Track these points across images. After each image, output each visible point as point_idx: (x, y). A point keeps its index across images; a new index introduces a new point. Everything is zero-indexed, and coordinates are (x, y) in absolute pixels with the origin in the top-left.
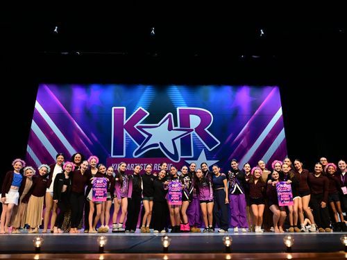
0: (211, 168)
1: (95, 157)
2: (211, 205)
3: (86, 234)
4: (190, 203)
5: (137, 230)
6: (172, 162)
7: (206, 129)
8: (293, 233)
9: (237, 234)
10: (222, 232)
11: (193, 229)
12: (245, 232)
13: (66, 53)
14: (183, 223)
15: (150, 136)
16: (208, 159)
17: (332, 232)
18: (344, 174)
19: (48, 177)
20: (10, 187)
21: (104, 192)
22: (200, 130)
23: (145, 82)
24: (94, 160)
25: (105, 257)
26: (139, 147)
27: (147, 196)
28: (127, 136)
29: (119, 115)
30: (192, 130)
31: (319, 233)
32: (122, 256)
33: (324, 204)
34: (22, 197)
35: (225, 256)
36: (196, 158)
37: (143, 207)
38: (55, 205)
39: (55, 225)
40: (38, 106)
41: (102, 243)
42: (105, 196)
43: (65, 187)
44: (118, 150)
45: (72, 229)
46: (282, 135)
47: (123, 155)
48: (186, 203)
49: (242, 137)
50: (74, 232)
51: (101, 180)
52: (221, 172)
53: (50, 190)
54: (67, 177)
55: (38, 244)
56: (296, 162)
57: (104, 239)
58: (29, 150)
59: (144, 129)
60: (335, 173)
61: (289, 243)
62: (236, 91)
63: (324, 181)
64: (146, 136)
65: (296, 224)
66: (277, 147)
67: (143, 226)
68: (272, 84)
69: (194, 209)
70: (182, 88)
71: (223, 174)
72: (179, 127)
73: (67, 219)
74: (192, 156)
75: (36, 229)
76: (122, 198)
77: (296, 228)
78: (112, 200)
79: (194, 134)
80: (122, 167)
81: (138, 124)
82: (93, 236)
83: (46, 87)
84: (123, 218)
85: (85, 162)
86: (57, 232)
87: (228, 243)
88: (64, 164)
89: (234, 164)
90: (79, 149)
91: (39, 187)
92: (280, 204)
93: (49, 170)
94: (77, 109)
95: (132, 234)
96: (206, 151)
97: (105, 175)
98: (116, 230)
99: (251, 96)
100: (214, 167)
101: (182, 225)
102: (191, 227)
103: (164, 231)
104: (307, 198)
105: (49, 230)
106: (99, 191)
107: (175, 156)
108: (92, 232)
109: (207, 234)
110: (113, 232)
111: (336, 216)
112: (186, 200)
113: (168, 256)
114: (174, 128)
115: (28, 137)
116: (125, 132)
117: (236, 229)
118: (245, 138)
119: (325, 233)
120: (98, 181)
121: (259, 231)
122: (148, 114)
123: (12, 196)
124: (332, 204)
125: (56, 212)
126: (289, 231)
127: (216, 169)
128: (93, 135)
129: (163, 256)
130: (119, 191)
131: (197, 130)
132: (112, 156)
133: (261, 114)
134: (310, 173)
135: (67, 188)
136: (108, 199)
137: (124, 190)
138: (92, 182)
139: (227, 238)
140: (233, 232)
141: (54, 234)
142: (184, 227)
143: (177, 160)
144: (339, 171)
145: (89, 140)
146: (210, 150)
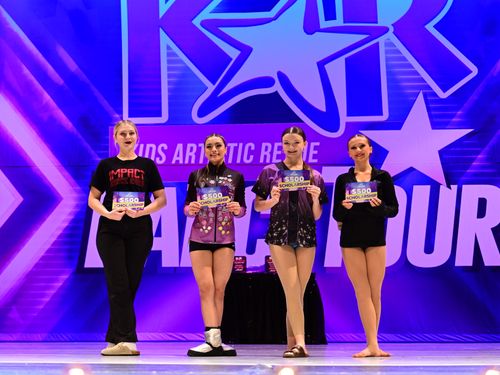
6: (318, 137)
7: (430, 27)
15: (245, 51)
16: (435, 125)
22: (409, 29)
26: (211, 88)
30: (385, 30)
36: (395, 124)
47: (159, 114)
59: (226, 30)
64: (233, 53)
72: (339, 21)
74: (385, 117)
79: (389, 44)
81: (207, 14)
96: (431, 100)
107: (329, 119)
114: (324, 24)
116: (165, 40)
128: (62, 53)
131: (400, 28)
143: (335, 129)
145: (50, 69)
146: (443, 95)
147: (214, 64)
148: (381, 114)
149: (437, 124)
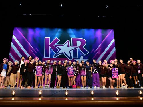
0: (85, 62)
1: (37, 58)
2: (85, 77)
3: (34, 89)
4: (76, 77)
5: (55, 87)
7: (83, 47)
8: (118, 89)
9: (95, 89)
10: (89, 88)
11: (78, 87)
12: (98, 88)
13: (25, 14)
14: (74, 85)
15: (60, 49)
17: (133, 89)
18: (139, 65)
19: (18, 66)
20: (2, 70)
21: (41, 72)
22: (81, 47)
23: (58, 27)
24: (37, 59)
25: (41, 99)
26: (56, 54)
27: (59, 74)
28: (51, 49)
29: (47, 40)
31: (128, 89)
32: (49, 98)
33: (131, 77)
34: (8, 74)
35: (91, 99)
36: (79, 59)
37: (57, 78)
38: (21, 77)
39: (21, 85)
40: (14, 37)
41: (40, 93)
42: (41, 73)
43: (25, 70)
44: (47, 55)
45: (28, 87)
46: (114, 49)
47: (49, 57)
48: (75, 77)
49: (98, 50)
50: (29, 88)
51: (40, 67)
52: (89, 64)
53: (19, 71)
54: (26, 66)
55: (14, 93)
56: (120, 60)
57: (41, 91)
58: (10, 54)
59: (58, 47)
60: (136, 65)
61: (117, 93)
62: (96, 31)
63: (131, 68)
64: (59, 49)
65: (119, 85)
66: (112, 54)
67: (57, 86)
68: (111, 28)
69: (78, 79)
70: (73, 30)
71: (90, 65)
72: (72, 46)
73: (26, 83)
74: (78, 58)
75: (14, 87)
76: (49, 74)
77: (119, 87)
78: (44, 75)
79: (78, 49)
80: (49, 62)
81: (55, 44)
82: (37, 90)
83: (17, 29)
84: (49, 82)
85: (33, 60)
86: (22, 88)
87: (92, 93)
88: (25, 60)
89: (94, 61)
90: (31, 55)
91: (14, 70)
92: (113, 77)
93: (19, 63)
94: (30, 38)
95: (53, 89)
96: (83, 56)
97: (41, 65)
98: (46, 87)
99: (102, 33)
100: (87, 62)
101: (73, 85)
102: (77, 86)
103: (66, 88)
104: (124, 75)
105: (19, 87)
106: (39, 72)
107: (70, 58)
108: (37, 88)
109: (83, 89)
110: (45, 88)
111: (135, 82)
112: (75, 75)
113: (68, 99)
114: (70, 46)
115: (10, 49)
116: (50, 47)
117: (95, 87)
118: (99, 50)
119: (130, 89)
120: (38, 68)
121: (104, 88)
122: (60, 40)
123: (4, 73)
124: (134, 77)
125: (22, 80)
126: (116, 88)
127: (88, 63)
128: (37, 49)
129: (66, 99)
130: (47, 71)
132: (45, 57)
133: (106, 41)
134: (126, 65)
135: (26, 70)
136: (43, 75)
137: (49, 71)
138: (36, 68)
139: (92, 91)
140: (94, 88)
141: (21, 89)
142: (74, 86)
143: (71, 59)
144: (137, 64)
145: (35, 51)
146: (85, 55)
147: (56, 51)
148: (77, 57)
149: (84, 59)
